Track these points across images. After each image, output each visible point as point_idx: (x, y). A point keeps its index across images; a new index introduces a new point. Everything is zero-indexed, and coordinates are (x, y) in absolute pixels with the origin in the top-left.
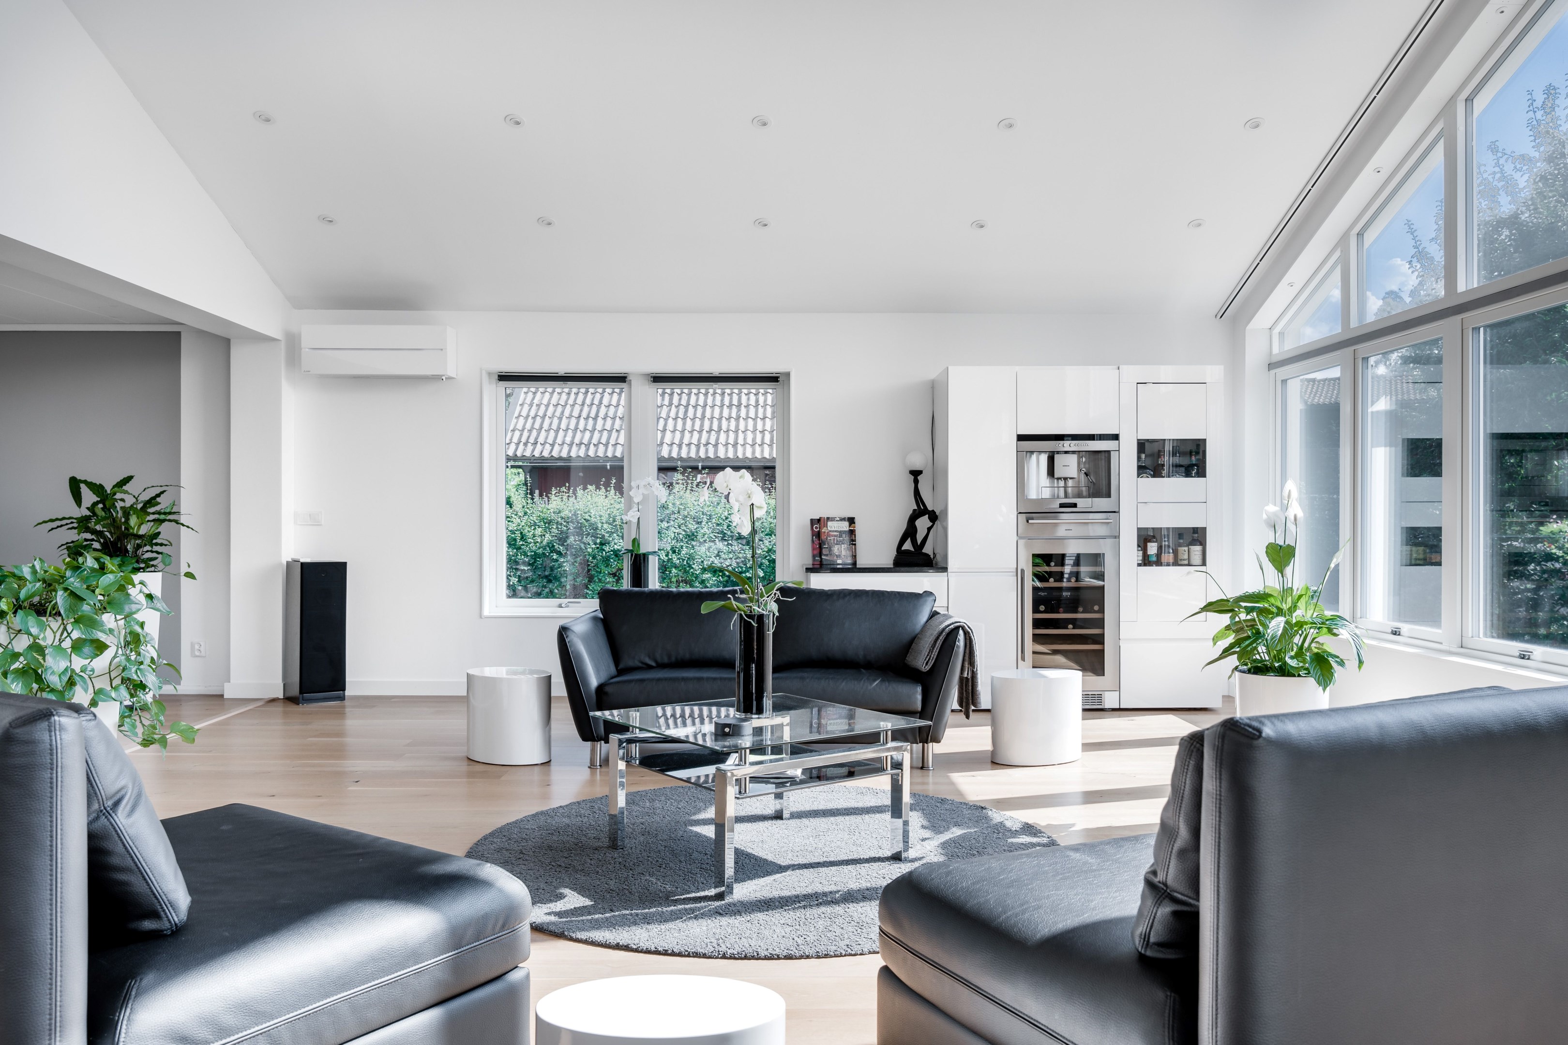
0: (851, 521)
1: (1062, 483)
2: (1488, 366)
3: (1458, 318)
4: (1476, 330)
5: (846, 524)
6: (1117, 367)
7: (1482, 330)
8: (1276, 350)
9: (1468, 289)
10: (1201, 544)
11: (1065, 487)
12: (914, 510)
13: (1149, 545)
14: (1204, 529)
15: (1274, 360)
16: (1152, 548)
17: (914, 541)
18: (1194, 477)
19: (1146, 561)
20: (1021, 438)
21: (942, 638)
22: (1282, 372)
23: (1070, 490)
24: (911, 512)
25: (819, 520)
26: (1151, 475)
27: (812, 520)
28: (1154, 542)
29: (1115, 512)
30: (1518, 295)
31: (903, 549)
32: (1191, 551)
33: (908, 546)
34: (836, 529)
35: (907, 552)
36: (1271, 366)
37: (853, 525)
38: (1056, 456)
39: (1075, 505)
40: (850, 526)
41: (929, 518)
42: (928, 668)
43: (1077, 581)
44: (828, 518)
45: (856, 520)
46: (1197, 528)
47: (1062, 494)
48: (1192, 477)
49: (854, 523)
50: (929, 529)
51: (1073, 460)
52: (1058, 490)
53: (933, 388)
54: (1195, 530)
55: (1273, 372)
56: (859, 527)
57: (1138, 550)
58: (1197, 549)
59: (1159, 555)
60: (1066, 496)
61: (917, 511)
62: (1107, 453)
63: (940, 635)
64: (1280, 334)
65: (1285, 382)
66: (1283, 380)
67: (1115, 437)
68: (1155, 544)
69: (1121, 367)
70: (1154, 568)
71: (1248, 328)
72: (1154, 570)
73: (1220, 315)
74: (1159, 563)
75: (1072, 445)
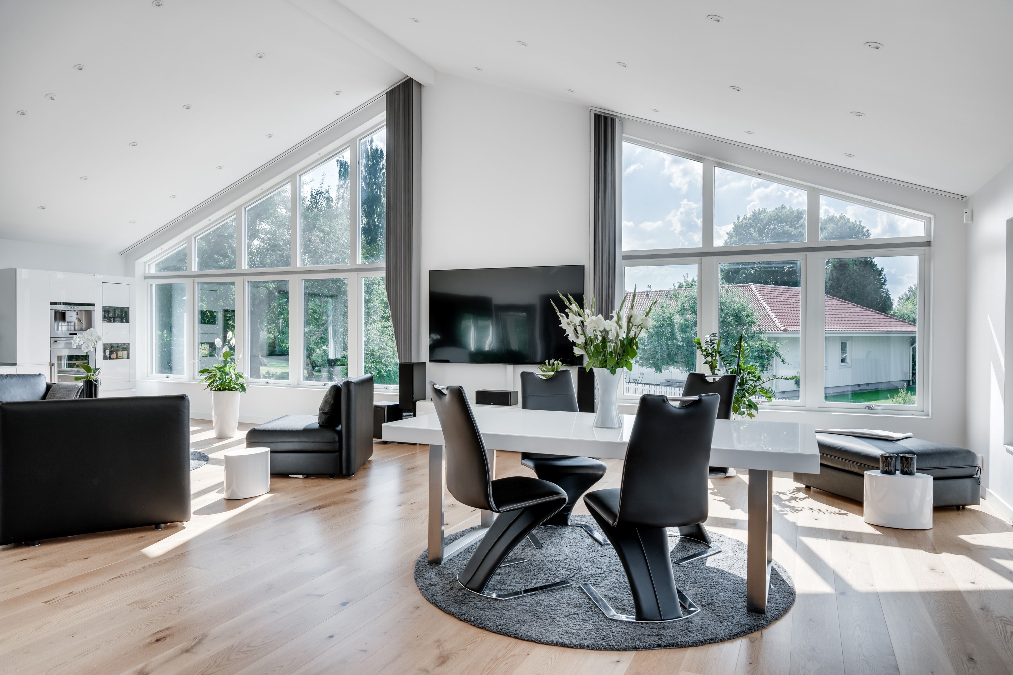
1: (71, 325)
3: (242, 277)
4: (248, 283)
8: (147, 272)
9: (244, 269)
10: (127, 350)
11: (74, 326)
14: (129, 344)
15: (146, 275)
16: (108, 352)
18: (125, 322)
19: (105, 358)
20: (52, 303)
26: (107, 321)
32: (123, 353)
36: (145, 278)
38: (67, 313)
39: (77, 333)
48: (123, 322)
51: (74, 314)
54: (124, 344)
55: (146, 281)
57: (103, 354)
58: (125, 352)
59: (110, 355)
62: (90, 311)
63: (79, 389)
64: (149, 265)
65: (152, 285)
66: (151, 284)
67: (93, 305)
68: (109, 350)
69: (95, 275)
70: (108, 360)
71: (137, 262)
72: (109, 361)
73: (121, 253)
74: (110, 358)
75: (75, 308)
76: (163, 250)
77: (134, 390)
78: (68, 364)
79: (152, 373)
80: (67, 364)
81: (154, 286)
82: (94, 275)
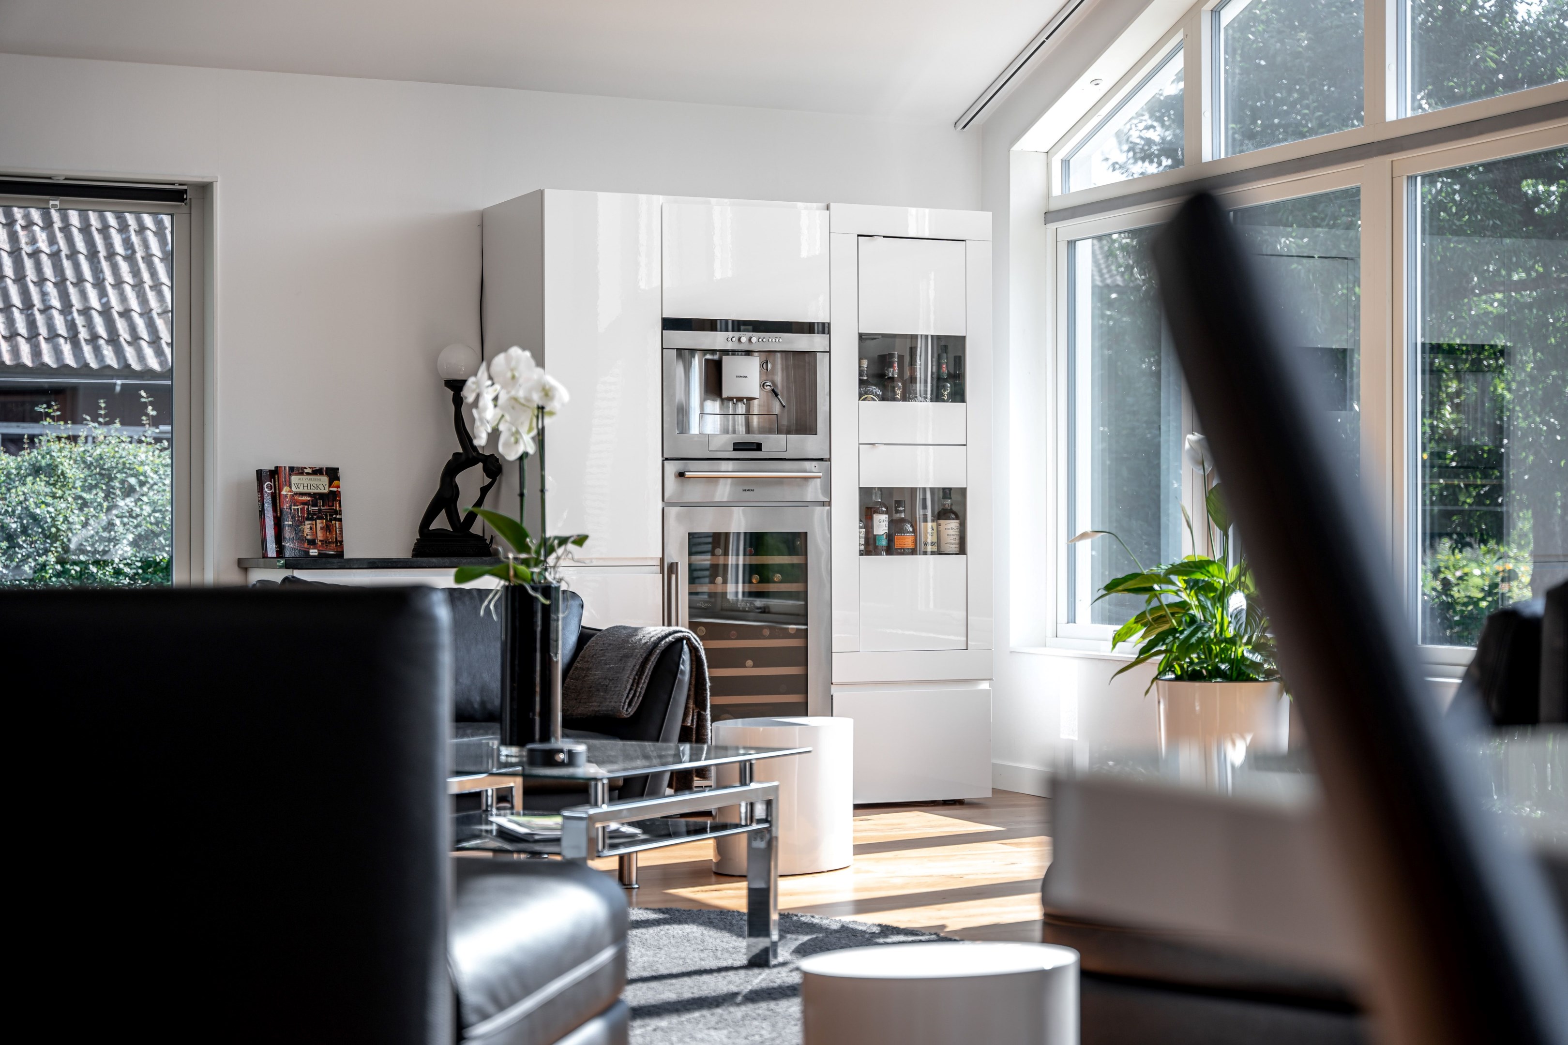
0: (333, 474)
1: (741, 408)
2: (1427, 236)
3: (1387, 159)
4: (1412, 179)
5: (325, 479)
6: (824, 205)
7: (1419, 179)
8: (1056, 191)
9: (1400, 118)
10: (957, 518)
11: (748, 414)
12: (456, 455)
13: (877, 517)
14: (963, 491)
15: (1054, 206)
16: (881, 525)
17: (452, 515)
18: (947, 401)
19: (870, 547)
20: (670, 324)
21: (654, 659)
22: (1068, 228)
23: (755, 421)
24: (450, 457)
25: (274, 473)
26: (878, 396)
27: (259, 473)
28: (883, 513)
29: (822, 460)
30: (1481, 133)
31: (431, 528)
32: (942, 528)
33: (441, 522)
34: (306, 490)
35: (440, 532)
36: (1051, 216)
37: (336, 483)
38: (728, 363)
39: (758, 447)
40: (330, 486)
41: (485, 469)
42: (632, 710)
43: (761, 581)
44: (292, 469)
45: (341, 474)
46: (950, 489)
47: (741, 428)
48: (944, 401)
49: (338, 479)
50: (484, 490)
51: (752, 367)
52: (734, 420)
53: (482, 226)
54: (947, 492)
55: (1052, 226)
56: (346, 486)
57: (860, 528)
58: (951, 526)
59: (890, 537)
60: (748, 431)
61: (463, 457)
62: (811, 355)
63: (650, 653)
64: (1066, 163)
65: (1072, 244)
66: (1069, 242)
67: (824, 329)
68: (884, 517)
69: (832, 205)
70: (884, 558)
71: (1017, 147)
72: (883, 561)
73: (965, 123)
74: (890, 550)
75: (754, 340)
76: (1104, 87)
77: (985, 686)
78: (751, 565)
79: (1072, 619)
80: (744, 565)
81: (1085, 250)
82: (828, 208)
